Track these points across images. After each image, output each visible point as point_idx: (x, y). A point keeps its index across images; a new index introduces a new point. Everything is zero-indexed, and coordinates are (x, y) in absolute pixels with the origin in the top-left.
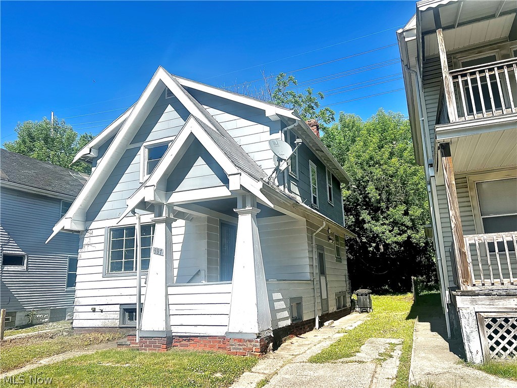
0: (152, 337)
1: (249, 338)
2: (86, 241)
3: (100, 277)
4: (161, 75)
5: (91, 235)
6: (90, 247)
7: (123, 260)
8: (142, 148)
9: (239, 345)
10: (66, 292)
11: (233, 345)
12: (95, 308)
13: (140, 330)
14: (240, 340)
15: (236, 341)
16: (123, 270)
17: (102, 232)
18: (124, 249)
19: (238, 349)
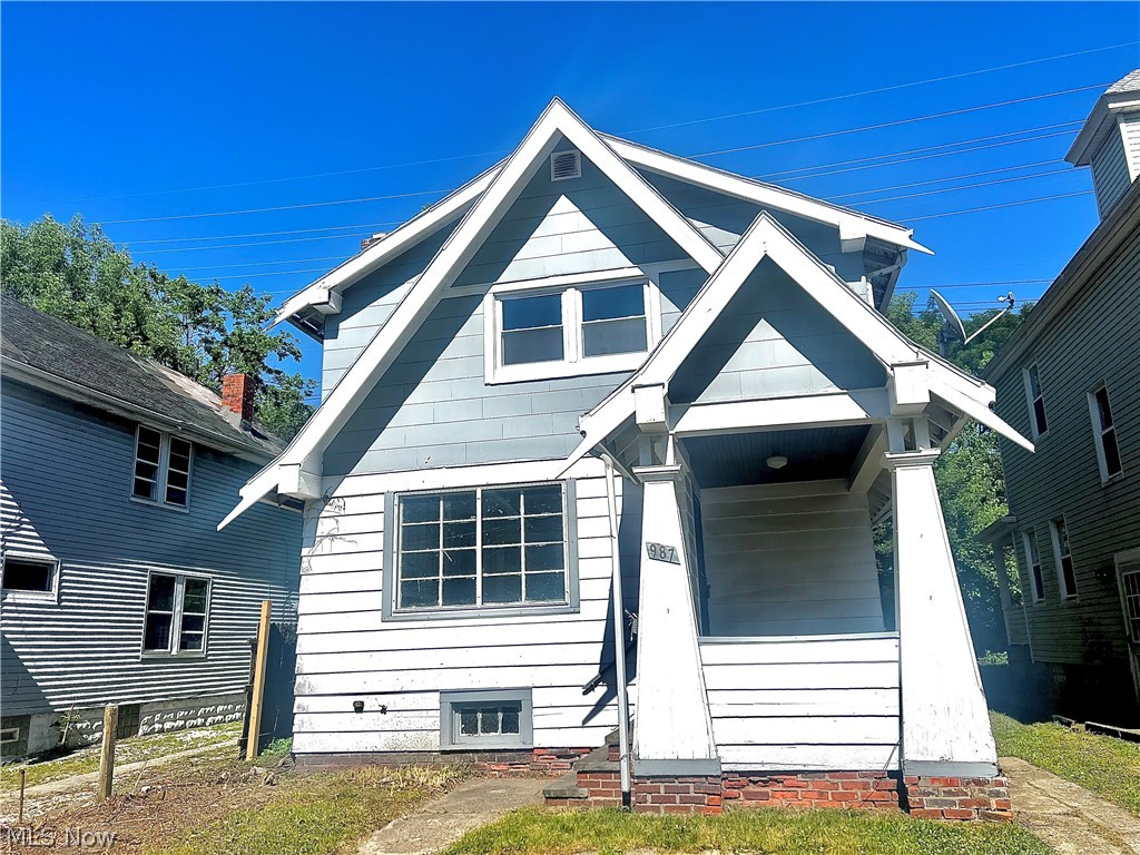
0: (677, 777)
1: (975, 776)
2: (324, 526)
3: (374, 620)
4: (558, 119)
5: (342, 513)
6: (337, 542)
7: (441, 577)
8: (489, 298)
9: (949, 793)
10: (144, 661)
11: (929, 794)
12: (362, 703)
13: (633, 757)
14: (950, 782)
15: (937, 784)
16: (440, 601)
17: (378, 503)
18: (441, 549)
19: (945, 803)
